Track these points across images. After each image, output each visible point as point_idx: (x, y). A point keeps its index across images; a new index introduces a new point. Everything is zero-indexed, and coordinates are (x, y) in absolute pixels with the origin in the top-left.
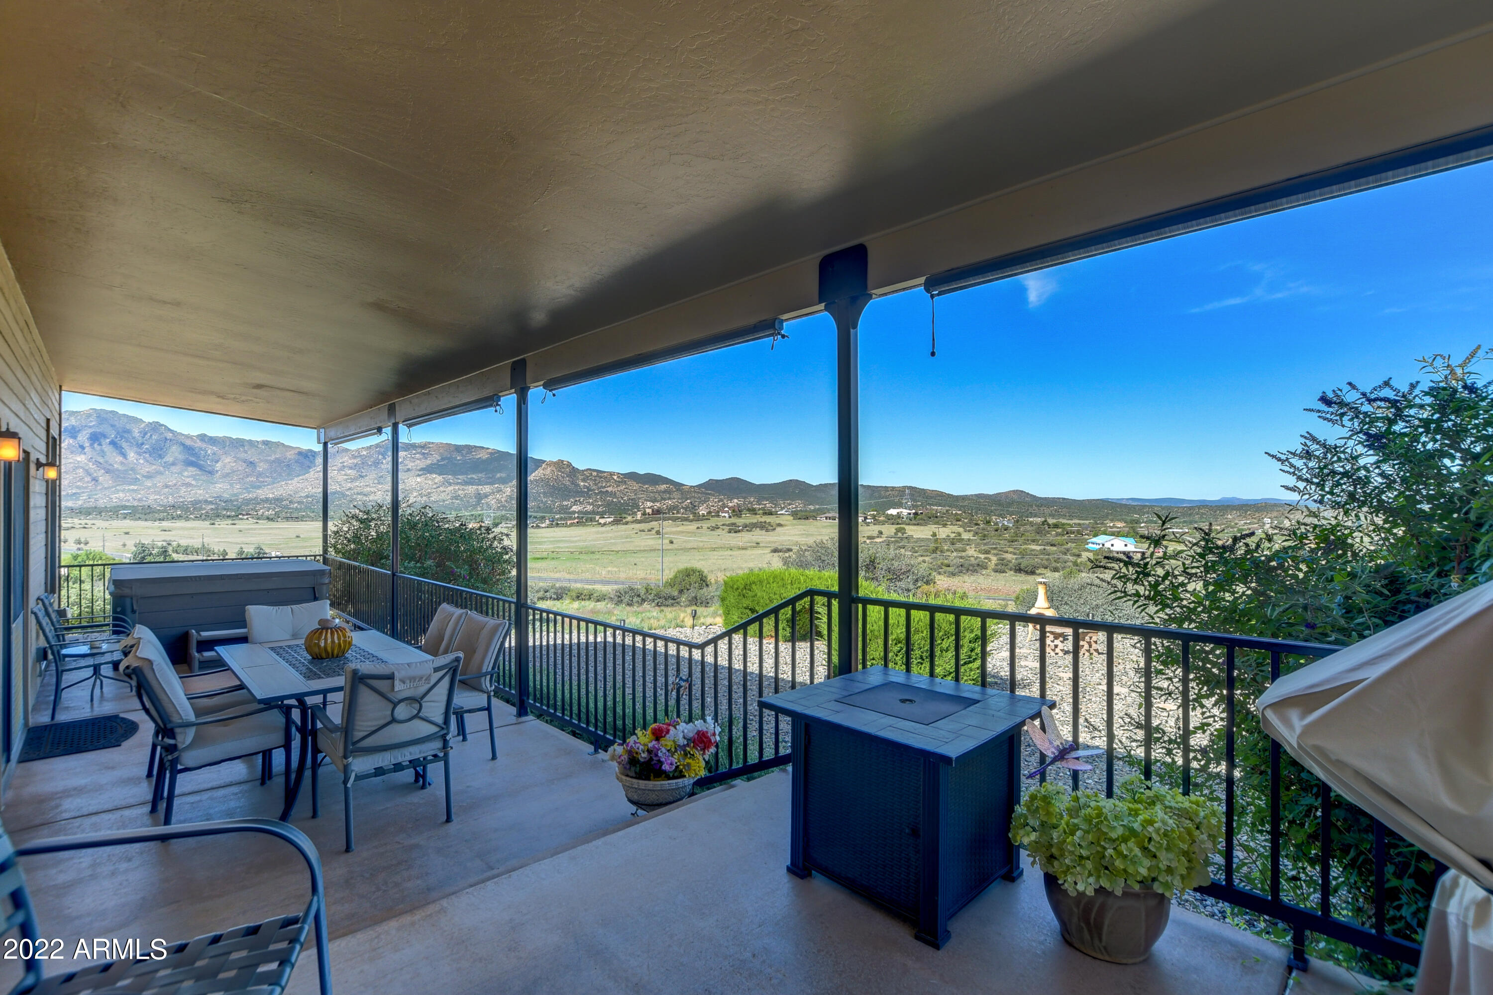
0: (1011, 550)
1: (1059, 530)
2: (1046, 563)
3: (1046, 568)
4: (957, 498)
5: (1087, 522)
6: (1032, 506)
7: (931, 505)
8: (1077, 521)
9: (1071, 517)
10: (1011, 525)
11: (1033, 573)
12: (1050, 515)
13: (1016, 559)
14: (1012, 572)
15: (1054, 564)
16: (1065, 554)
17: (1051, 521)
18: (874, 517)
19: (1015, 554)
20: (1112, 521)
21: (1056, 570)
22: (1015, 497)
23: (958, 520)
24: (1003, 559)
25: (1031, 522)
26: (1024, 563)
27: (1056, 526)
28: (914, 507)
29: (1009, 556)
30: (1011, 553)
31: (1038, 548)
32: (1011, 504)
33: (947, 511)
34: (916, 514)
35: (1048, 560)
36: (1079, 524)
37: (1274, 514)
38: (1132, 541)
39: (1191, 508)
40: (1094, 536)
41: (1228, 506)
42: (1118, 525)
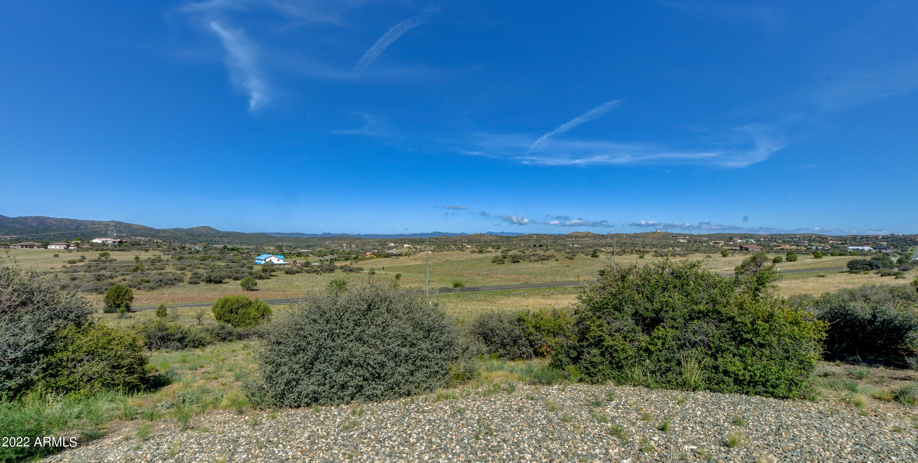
0: (202, 266)
1: (236, 252)
2: (230, 274)
3: (230, 278)
4: (159, 231)
5: (252, 247)
6: (215, 237)
7: (135, 236)
8: (247, 247)
9: (242, 243)
10: (201, 249)
11: (220, 282)
12: (228, 243)
13: (207, 273)
14: (204, 283)
15: (236, 275)
16: (242, 267)
17: (229, 247)
18: (77, 245)
19: (206, 269)
20: (267, 246)
21: (236, 279)
22: (204, 231)
23: (159, 247)
24: (196, 274)
25: (215, 248)
26: (214, 276)
27: (233, 250)
28: (118, 237)
29: (201, 271)
30: (202, 268)
31: (223, 264)
32: (201, 235)
33: (149, 240)
34: (121, 242)
35: (230, 272)
36: (248, 249)
37: (347, 241)
38: (282, 257)
39: (308, 239)
40: (259, 255)
41: (326, 237)
42: (272, 248)
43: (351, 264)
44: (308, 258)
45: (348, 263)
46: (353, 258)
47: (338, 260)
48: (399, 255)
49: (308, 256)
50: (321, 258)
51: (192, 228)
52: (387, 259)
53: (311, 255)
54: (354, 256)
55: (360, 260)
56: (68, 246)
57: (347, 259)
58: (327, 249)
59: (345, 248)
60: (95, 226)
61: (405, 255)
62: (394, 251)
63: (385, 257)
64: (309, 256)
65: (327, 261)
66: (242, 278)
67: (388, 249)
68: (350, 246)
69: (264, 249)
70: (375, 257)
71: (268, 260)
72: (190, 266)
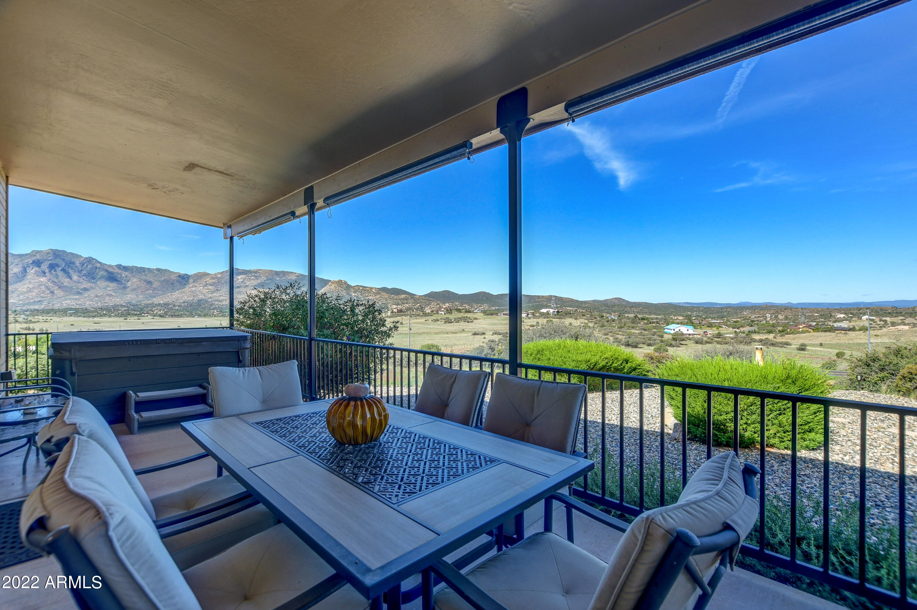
0: (621, 333)
1: (646, 321)
2: (644, 341)
3: (643, 344)
4: (582, 302)
5: (660, 317)
6: (626, 307)
7: (566, 306)
8: (655, 316)
9: (650, 314)
10: (616, 318)
11: (636, 347)
12: (637, 313)
13: (625, 338)
14: (623, 347)
15: (649, 342)
16: (654, 335)
17: (640, 316)
18: (533, 314)
19: (623, 335)
20: (675, 316)
21: (649, 345)
22: (616, 302)
23: (584, 316)
24: (617, 339)
25: (627, 317)
26: (631, 341)
27: (643, 319)
28: (557, 307)
29: (620, 337)
30: (621, 335)
31: (637, 332)
32: (614, 306)
33: (576, 310)
34: (558, 312)
35: (644, 339)
36: (657, 318)
37: (772, 311)
38: (691, 327)
39: (722, 308)
40: (668, 324)
41: (744, 307)
42: (681, 318)
43: (775, 337)
44: (720, 329)
45: (771, 336)
46: (779, 331)
47: (758, 333)
48: (850, 330)
49: (720, 327)
50: (736, 330)
51: (606, 300)
52: (828, 334)
53: (724, 326)
54: (781, 328)
55: (787, 334)
56: (528, 314)
57: (770, 332)
58: (744, 320)
59: (768, 319)
60: (540, 300)
61: (860, 330)
62: (845, 324)
63: (825, 331)
64: (722, 327)
65: (744, 333)
66: (654, 344)
67: (835, 322)
68: (776, 317)
69: (672, 319)
70: (811, 331)
71: (677, 330)
72: (611, 332)
